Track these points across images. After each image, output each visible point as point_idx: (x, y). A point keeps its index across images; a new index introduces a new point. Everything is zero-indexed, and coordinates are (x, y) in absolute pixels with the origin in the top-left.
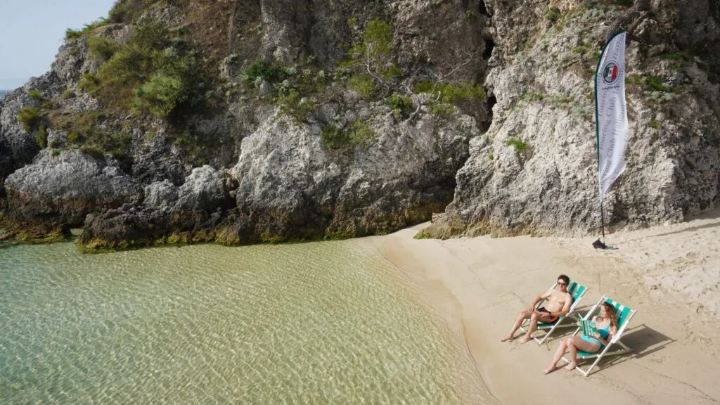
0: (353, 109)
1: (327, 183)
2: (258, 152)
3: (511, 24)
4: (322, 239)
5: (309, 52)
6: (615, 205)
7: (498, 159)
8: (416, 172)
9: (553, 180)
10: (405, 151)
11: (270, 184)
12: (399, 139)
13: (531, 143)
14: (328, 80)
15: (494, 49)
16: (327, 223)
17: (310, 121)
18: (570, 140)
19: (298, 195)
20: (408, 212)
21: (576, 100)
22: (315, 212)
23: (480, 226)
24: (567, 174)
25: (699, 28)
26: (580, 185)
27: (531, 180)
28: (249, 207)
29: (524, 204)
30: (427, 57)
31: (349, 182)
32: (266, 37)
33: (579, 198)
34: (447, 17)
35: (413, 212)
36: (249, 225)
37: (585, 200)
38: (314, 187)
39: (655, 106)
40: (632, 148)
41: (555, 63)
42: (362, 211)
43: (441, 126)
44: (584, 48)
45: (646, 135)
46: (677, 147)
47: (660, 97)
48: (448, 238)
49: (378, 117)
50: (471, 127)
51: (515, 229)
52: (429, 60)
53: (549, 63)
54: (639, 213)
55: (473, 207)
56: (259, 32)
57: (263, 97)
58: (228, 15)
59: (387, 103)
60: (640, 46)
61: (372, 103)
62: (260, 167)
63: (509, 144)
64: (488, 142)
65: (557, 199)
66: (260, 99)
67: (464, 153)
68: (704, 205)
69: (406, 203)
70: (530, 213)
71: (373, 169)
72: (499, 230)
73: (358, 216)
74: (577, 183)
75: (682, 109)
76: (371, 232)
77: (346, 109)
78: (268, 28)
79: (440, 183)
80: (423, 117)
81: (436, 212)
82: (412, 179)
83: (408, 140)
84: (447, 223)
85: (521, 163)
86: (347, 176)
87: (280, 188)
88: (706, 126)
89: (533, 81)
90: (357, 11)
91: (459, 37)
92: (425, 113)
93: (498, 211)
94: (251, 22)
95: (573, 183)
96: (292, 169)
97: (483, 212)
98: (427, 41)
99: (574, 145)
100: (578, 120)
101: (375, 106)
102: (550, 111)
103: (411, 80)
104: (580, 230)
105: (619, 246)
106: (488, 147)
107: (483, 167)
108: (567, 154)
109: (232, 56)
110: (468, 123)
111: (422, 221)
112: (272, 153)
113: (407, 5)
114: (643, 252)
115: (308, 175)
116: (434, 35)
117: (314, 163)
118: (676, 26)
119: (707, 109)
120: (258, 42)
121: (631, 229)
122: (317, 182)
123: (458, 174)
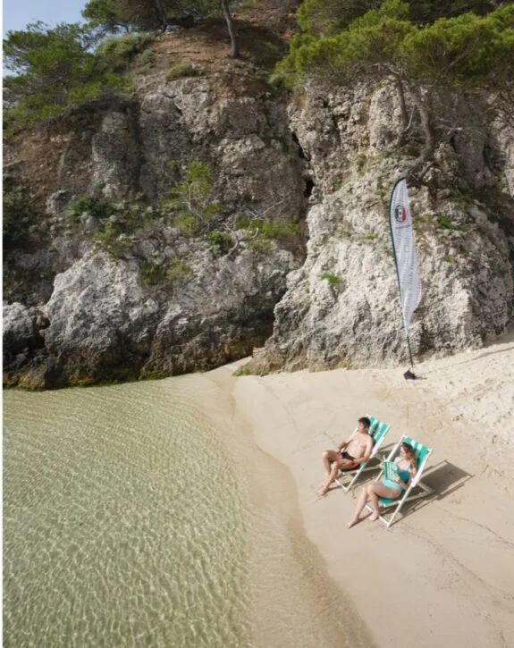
0: (172, 246)
1: (145, 320)
2: (71, 289)
3: (327, 167)
4: (137, 380)
5: (138, 189)
6: (422, 335)
7: (314, 292)
8: (236, 307)
9: (363, 313)
10: (223, 286)
11: (82, 322)
12: (218, 274)
13: (343, 277)
14: (156, 215)
15: (314, 189)
16: (143, 363)
17: (128, 257)
18: (376, 274)
19: (112, 334)
20: (229, 348)
21: (380, 236)
22: (130, 351)
23: (298, 360)
24: (377, 306)
25: (479, 177)
26: (389, 316)
27: (345, 313)
28: (58, 347)
29: (339, 337)
30: (251, 196)
31: (167, 318)
32: (96, 174)
33: (388, 330)
34: (269, 160)
35: (232, 347)
36: (56, 367)
37: (395, 331)
38: (130, 324)
39: (447, 242)
40: (432, 280)
41: (359, 203)
42: (180, 348)
43: (260, 261)
44: (383, 191)
45: (442, 268)
46: (469, 279)
47: (450, 234)
48: (267, 374)
49: (197, 253)
50: (288, 262)
51: (332, 362)
52: (253, 197)
53: (354, 204)
54: (444, 341)
55: (290, 341)
56: (89, 170)
57: (88, 232)
58: (60, 154)
59: (206, 240)
60: (430, 190)
61: (191, 239)
62: (72, 304)
63: (323, 278)
64: (304, 276)
65: (369, 330)
66: (85, 234)
67: (283, 287)
68: (499, 331)
69: (226, 339)
70: (345, 346)
71: (192, 305)
72: (316, 364)
73: (176, 353)
74: (386, 315)
75: (469, 245)
76: (190, 370)
77: (166, 244)
78: (99, 166)
79: (260, 317)
80: (243, 253)
81: (257, 347)
82: (232, 314)
83: (227, 275)
84: (265, 359)
85: (335, 296)
86: (164, 312)
87: (93, 327)
88: (491, 259)
89: (341, 219)
90: (185, 153)
91: (281, 177)
92: (244, 248)
93: (315, 345)
94: (83, 160)
95: (382, 314)
96: (106, 306)
97: (301, 346)
98: (251, 181)
99: (380, 278)
100: (382, 255)
101: (194, 241)
102: (358, 247)
103: (237, 216)
104: (392, 361)
105: (427, 376)
106: (304, 281)
107: (300, 301)
108: (375, 287)
109: (60, 192)
110: (286, 257)
111: (242, 357)
112: (85, 291)
113: (232, 149)
114: (448, 381)
115: (123, 312)
116: (257, 175)
117: (130, 300)
118: (456, 174)
119: (490, 244)
120: (88, 179)
121: (438, 358)
122: (133, 319)
123: (276, 308)
